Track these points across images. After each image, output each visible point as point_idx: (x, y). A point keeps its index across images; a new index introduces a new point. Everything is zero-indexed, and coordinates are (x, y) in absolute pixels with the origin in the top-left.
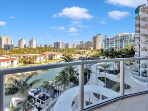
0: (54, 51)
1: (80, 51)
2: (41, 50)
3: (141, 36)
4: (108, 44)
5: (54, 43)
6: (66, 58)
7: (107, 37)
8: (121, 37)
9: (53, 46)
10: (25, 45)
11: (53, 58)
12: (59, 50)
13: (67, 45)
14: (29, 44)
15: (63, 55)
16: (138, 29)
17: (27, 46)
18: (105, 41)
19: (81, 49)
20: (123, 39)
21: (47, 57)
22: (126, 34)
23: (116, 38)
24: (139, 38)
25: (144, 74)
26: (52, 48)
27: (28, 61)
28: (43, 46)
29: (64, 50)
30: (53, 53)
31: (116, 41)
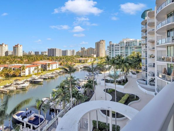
0: (48, 59)
1: (81, 59)
2: (31, 58)
3: (148, 43)
4: (113, 51)
5: (49, 50)
6: (67, 69)
7: (112, 43)
8: (127, 43)
9: (47, 54)
10: (7, 53)
11: (48, 69)
12: (55, 58)
13: (65, 52)
14: (12, 51)
15: (61, 64)
16: (144, 35)
17: (10, 53)
18: (110, 48)
19: (82, 57)
20: (128, 45)
21: (40, 67)
22: (131, 40)
23: (121, 45)
24: (146, 44)
25: (152, 83)
26: (46, 56)
27: (12, 73)
28: (33, 53)
29: (61, 59)
30: (48, 62)
31: (122, 48)
